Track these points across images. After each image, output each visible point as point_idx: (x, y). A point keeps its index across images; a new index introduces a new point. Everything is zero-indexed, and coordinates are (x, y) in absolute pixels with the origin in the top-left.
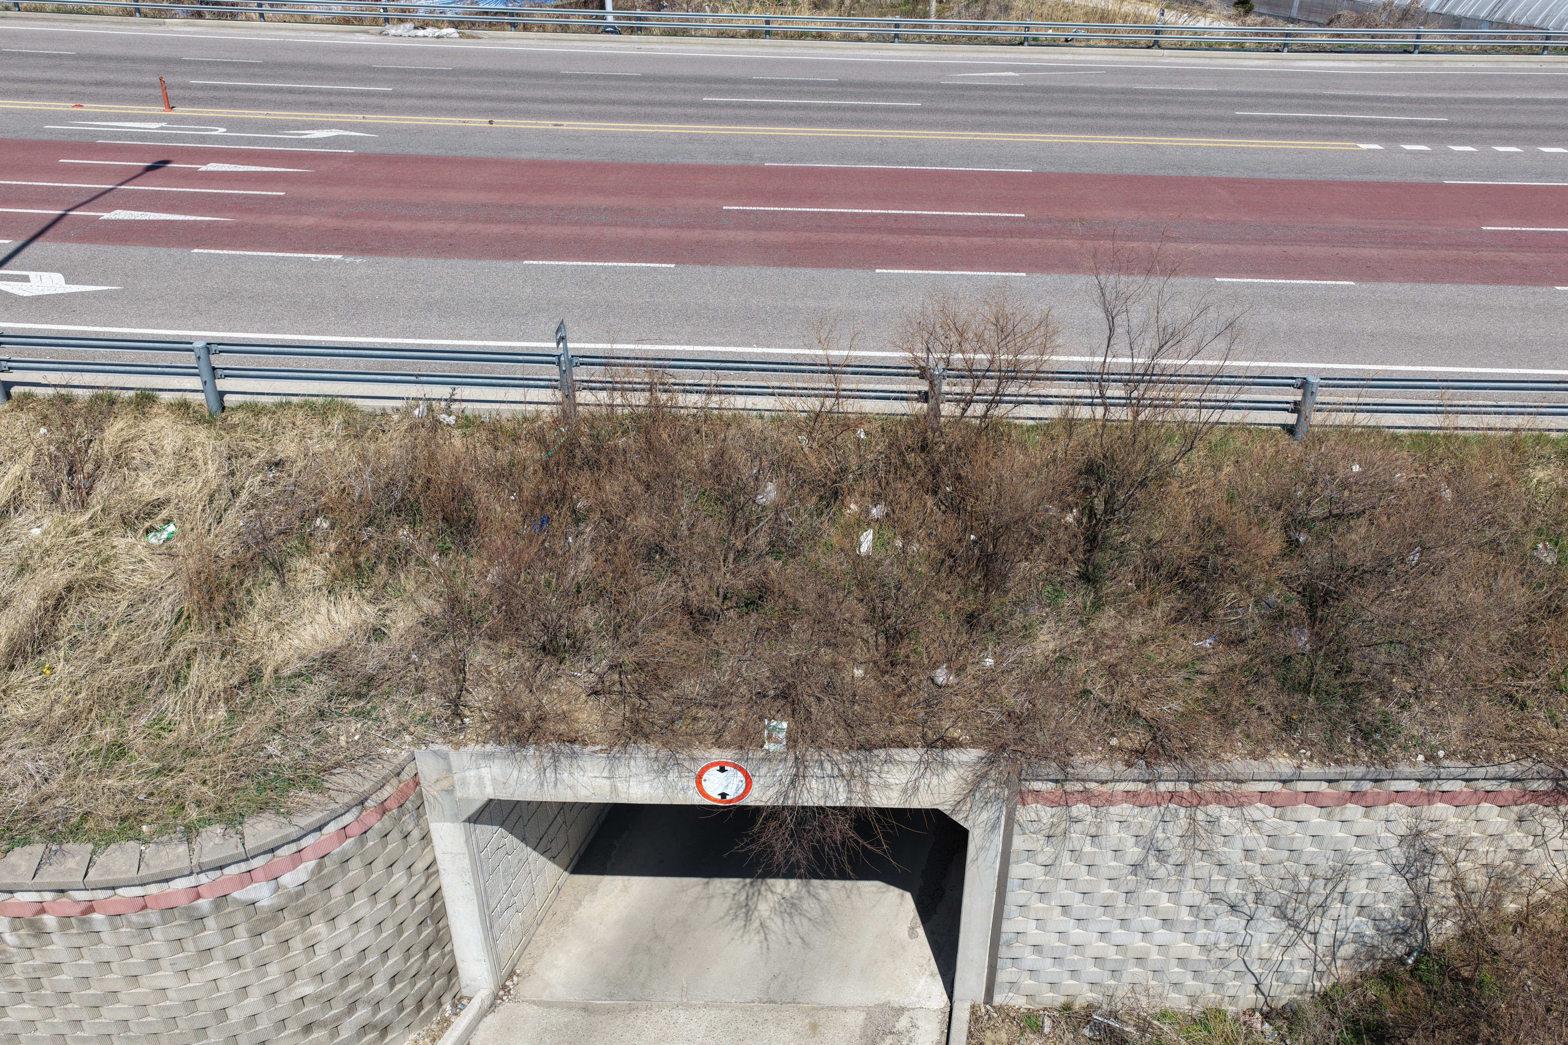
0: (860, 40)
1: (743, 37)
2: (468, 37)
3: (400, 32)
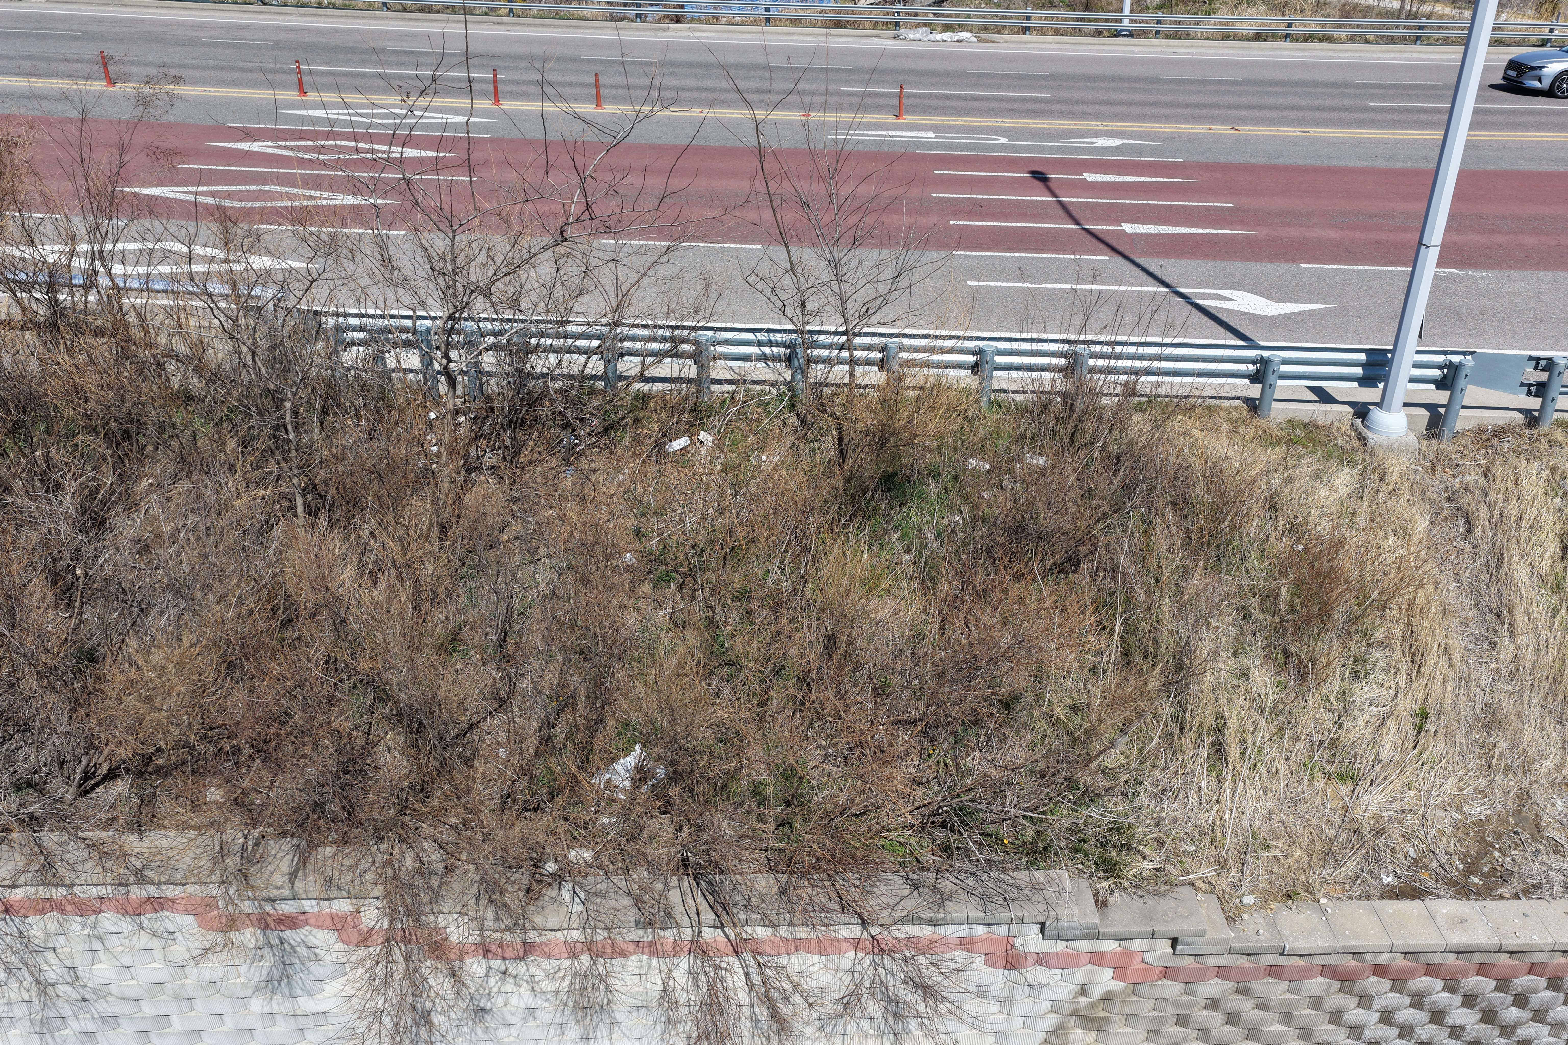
0: (1368, 42)
1: (1248, 40)
2: (987, 41)
3: (918, 36)
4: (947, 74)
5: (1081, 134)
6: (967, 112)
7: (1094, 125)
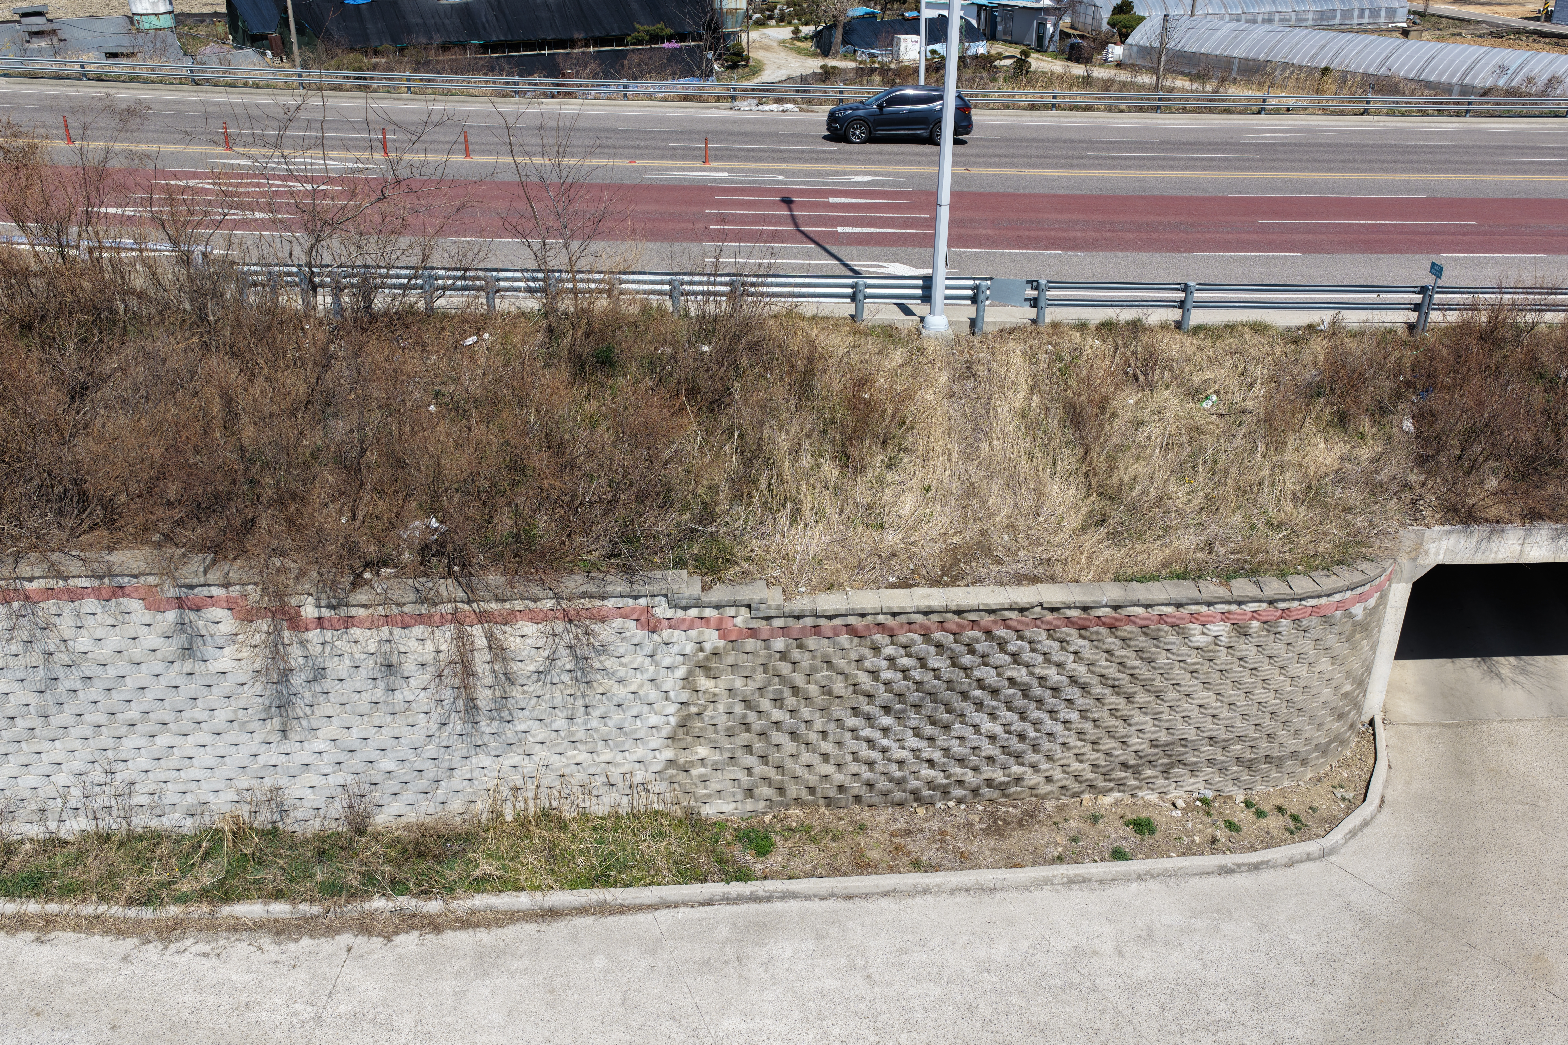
2: (807, 111)
3: (749, 107)
4: (762, 134)
5: (845, 173)
6: (762, 160)
7: (858, 168)
